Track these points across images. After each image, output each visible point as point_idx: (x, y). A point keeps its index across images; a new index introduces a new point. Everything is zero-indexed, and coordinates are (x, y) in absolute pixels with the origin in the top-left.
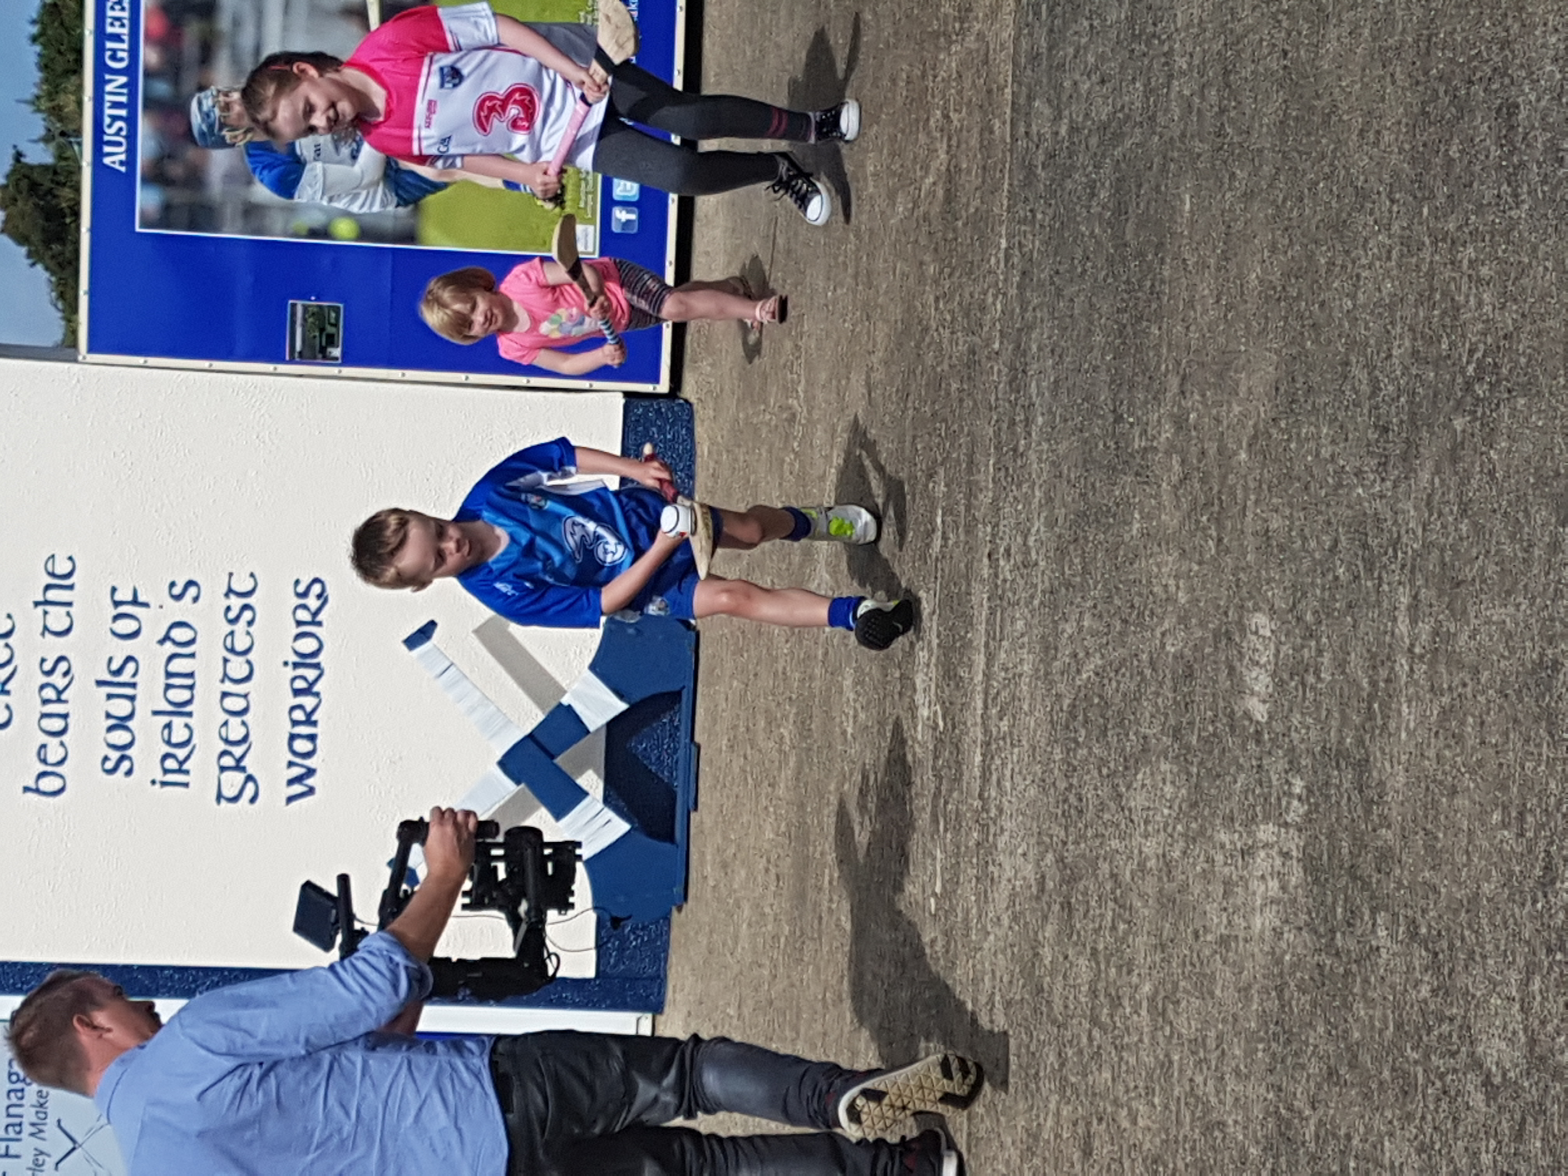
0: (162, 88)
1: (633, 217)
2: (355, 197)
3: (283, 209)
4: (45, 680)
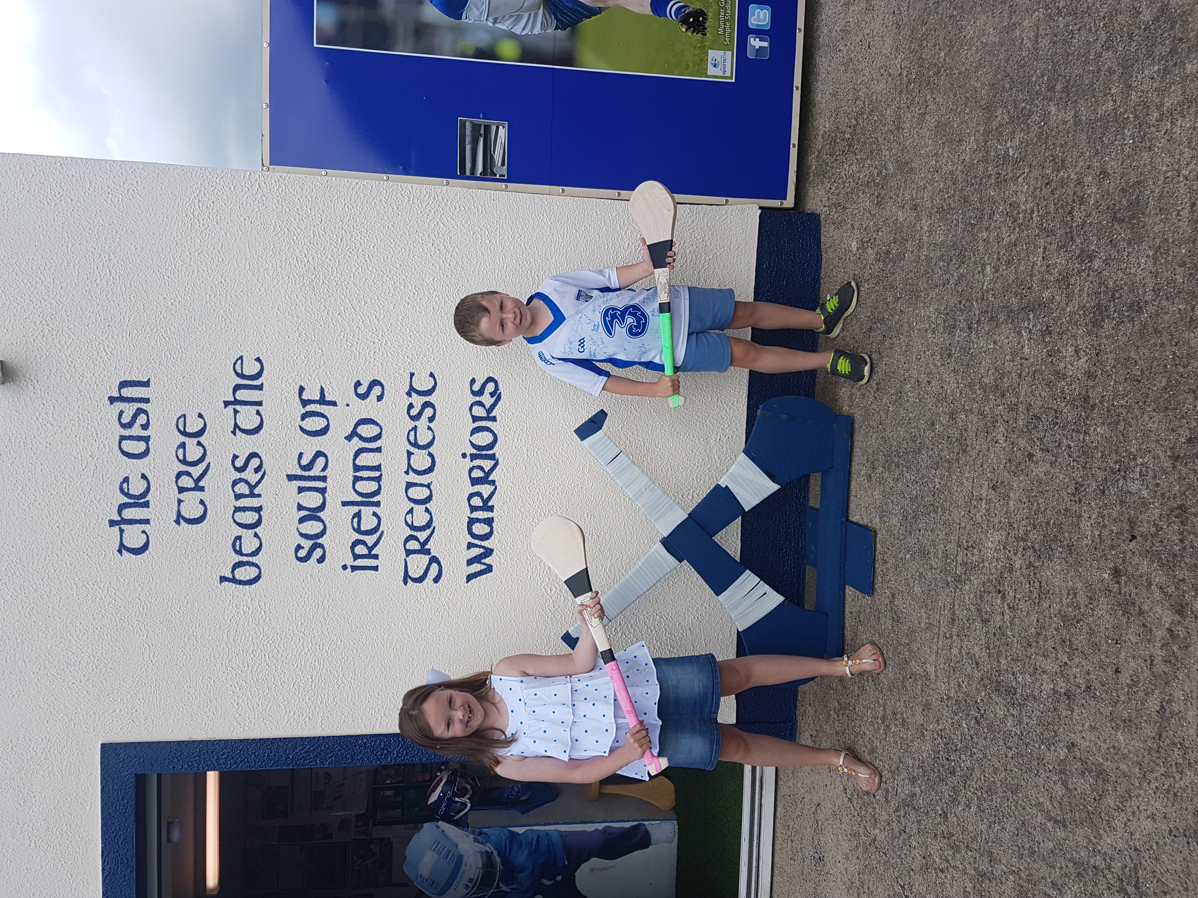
1: (765, 44)
2: (519, 18)
3: (452, 28)
4: (238, 475)
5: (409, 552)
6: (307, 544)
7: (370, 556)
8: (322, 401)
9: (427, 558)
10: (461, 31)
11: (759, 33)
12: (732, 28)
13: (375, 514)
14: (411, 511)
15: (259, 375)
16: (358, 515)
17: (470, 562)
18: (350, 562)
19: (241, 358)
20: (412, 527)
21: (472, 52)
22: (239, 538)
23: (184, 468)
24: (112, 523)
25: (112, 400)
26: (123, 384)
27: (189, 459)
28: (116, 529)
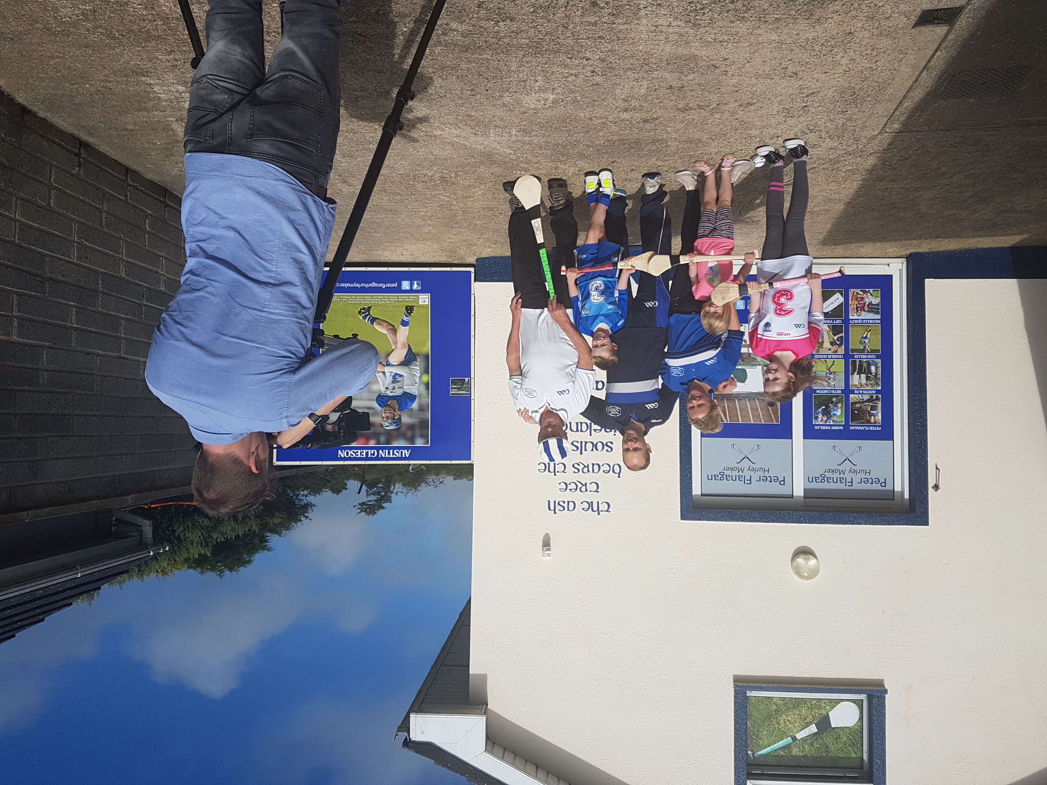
0: (383, 439)
1: (415, 282)
2: (414, 375)
3: (420, 398)
6: (606, 448)
10: (420, 395)
11: (412, 285)
12: (411, 296)
19: (539, 470)
21: (427, 391)
22: (604, 471)
23: (578, 489)
25: (555, 513)
26: (549, 509)
27: (575, 487)
28: (601, 513)
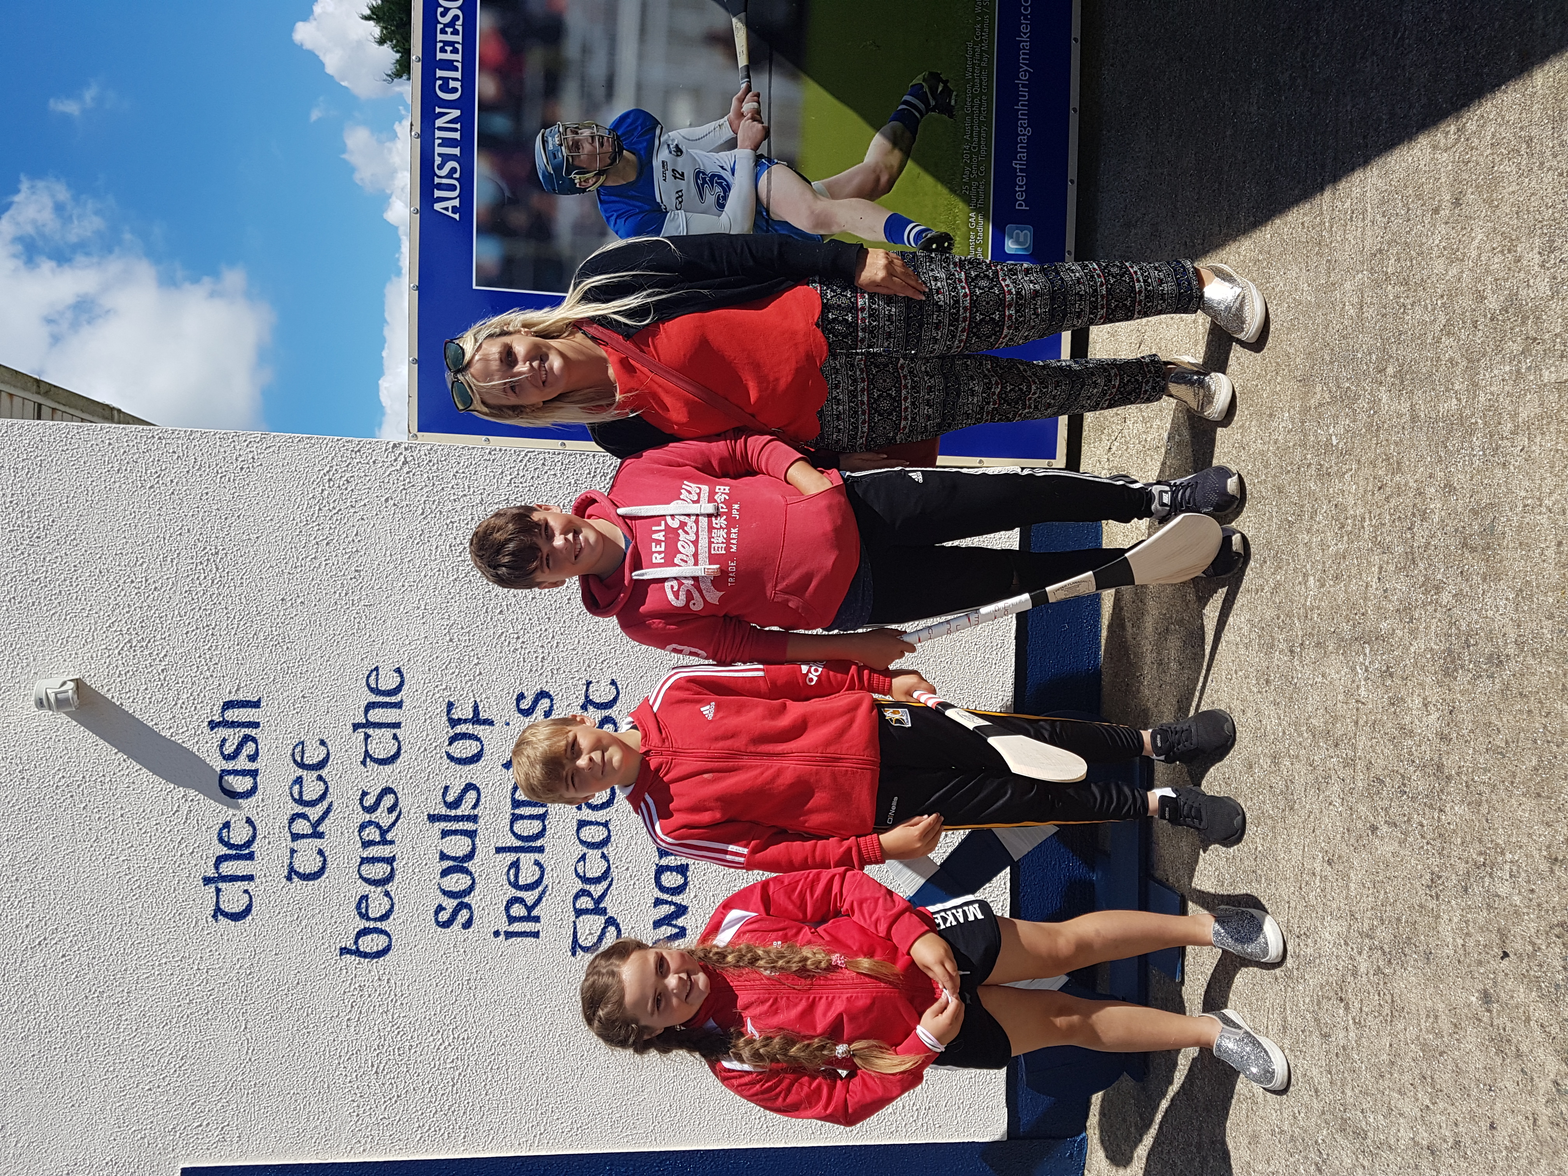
4: (367, 817)
5: (579, 913)
6: (450, 904)
7: (529, 918)
8: (476, 720)
9: (603, 919)
13: (537, 863)
14: (583, 858)
15: (398, 690)
16: (515, 865)
17: (657, 924)
18: (504, 927)
19: (377, 669)
20: (585, 880)
22: (365, 898)
23: (299, 809)
24: (207, 881)
25: (213, 725)
26: (228, 705)
27: (306, 798)
28: (212, 888)
